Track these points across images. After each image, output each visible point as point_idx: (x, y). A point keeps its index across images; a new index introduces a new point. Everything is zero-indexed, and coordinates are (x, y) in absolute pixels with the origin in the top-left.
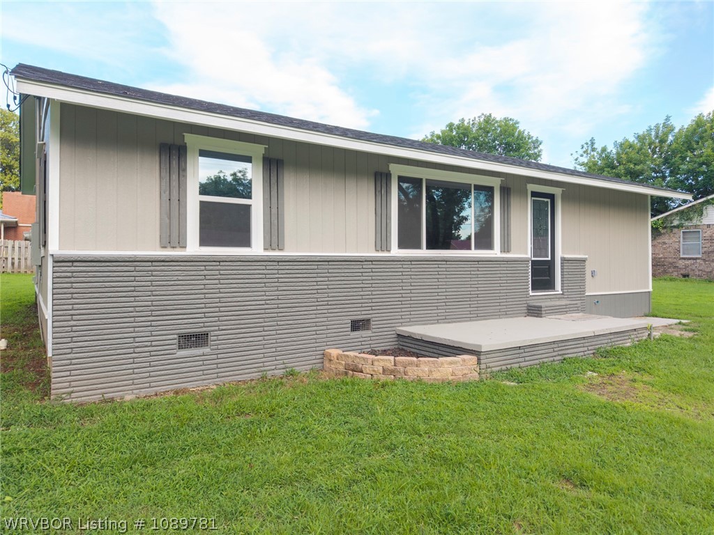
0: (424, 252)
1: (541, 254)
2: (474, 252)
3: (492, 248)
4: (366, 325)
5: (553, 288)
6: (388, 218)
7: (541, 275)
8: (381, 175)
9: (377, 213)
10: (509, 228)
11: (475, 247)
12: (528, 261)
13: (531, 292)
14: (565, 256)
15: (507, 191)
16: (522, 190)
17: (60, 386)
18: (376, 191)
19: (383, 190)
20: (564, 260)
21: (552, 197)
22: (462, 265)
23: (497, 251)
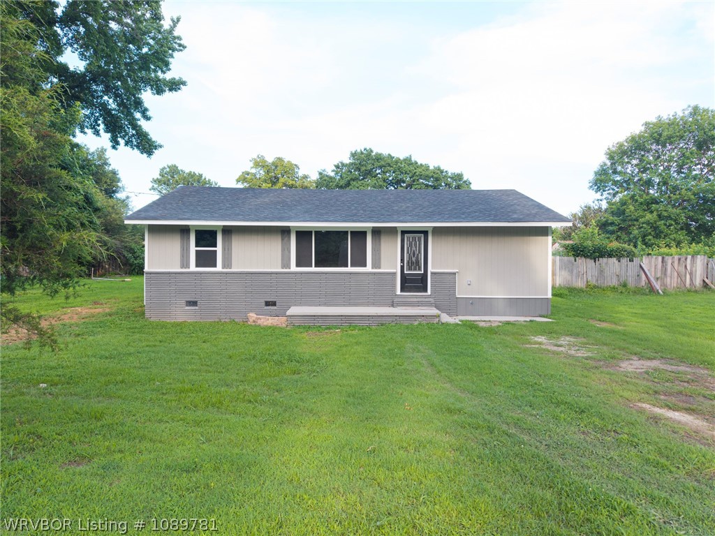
0: (313, 269)
1: (415, 269)
2: (350, 269)
3: (365, 266)
4: (274, 304)
5: (426, 291)
6: (290, 252)
7: (414, 282)
8: (285, 232)
9: (283, 250)
10: (380, 254)
11: (351, 266)
12: (395, 274)
13: (398, 292)
14: (433, 271)
15: (377, 232)
16: (392, 231)
17: (147, 315)
18: (282, 240)
19: (286, 239)
20: (432, 273)
21: (425, 233)
22: (338, 275)
23: (369, 268)
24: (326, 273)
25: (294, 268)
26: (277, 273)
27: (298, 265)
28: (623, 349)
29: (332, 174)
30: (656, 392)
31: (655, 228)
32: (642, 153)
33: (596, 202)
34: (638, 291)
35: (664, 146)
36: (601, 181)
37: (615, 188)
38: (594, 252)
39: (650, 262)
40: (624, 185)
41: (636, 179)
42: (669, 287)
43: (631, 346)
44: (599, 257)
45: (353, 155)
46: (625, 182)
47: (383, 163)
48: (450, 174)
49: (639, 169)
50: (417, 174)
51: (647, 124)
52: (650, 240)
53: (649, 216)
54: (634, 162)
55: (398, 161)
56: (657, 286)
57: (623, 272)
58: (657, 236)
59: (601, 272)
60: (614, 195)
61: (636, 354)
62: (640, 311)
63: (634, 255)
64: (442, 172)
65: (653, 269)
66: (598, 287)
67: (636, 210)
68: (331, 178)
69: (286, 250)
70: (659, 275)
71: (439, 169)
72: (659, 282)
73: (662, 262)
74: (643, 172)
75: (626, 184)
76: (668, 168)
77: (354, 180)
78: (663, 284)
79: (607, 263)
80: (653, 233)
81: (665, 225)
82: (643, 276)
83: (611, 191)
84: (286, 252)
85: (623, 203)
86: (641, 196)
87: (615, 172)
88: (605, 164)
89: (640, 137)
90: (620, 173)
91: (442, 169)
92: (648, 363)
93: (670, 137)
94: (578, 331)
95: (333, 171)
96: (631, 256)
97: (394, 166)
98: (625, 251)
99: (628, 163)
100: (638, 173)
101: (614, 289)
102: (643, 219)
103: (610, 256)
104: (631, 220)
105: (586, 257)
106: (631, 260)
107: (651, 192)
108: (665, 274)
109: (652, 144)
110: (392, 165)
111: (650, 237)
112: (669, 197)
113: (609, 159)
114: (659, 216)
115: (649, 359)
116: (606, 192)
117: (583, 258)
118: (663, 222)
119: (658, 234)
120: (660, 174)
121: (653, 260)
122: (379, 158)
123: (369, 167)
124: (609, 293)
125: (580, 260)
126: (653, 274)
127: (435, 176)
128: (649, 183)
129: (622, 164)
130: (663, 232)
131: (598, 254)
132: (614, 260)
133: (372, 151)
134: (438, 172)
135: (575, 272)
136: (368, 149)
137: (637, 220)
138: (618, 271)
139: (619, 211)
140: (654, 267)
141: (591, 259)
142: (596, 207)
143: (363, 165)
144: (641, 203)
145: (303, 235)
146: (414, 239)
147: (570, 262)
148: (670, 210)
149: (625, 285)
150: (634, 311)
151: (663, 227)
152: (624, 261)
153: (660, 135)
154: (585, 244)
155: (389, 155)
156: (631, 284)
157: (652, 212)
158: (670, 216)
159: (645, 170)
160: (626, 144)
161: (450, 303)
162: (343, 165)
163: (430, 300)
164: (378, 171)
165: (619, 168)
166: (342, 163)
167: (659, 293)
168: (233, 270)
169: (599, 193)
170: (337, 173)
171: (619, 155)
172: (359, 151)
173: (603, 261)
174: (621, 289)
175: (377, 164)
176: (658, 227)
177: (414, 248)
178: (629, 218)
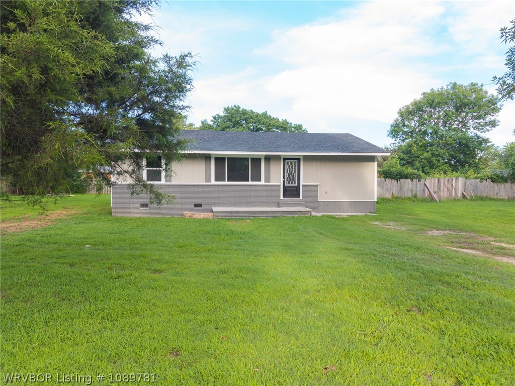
0: (226, 183)
1: (292, 183)
2: (250, 183)
3: (260, 181)
4: (200, 206)
5: (299, 197)
6: (210, 171)
7: (291, 192)
8: (207, 158)
9: (206, 170)
10: (269, 173)
11: (251, 181)
12: (279, 186)
13: (282, 198)
14: (303, 184)
15: (268, 159)
16: (278, 158)
17: (113, 213)
18: (206, 163)
19: (208, 162)
20: (303, 185)
21: (299, 160)
22: (243, 187)
23: (262, 182)
24: (235, 185)
25: (213, 182)
26: (202, 185)
27: (216, 180)
28: (427, 226)
29: (211, 123)
30: (452, 242)
31: (430, 162)
32: (421, 113)
33: (392, 145)
34: (424, 200)
35: (435, 109)
36: (395, 131)
37: (404, 136)
38: (397, 175)
39: (431, 182)
40: (410, 134)
41: (417, 130)
42: (442, 198)
43: (430, 225)
44: (400, 178)
45: (226, 110)
46: (411, 132)
47: (247, 116)
48: (293, 125)
49: (419, 124)
50: (271, 124)
51: (424, 94)
52: (427, 170)
53: (426, 155)
54: (416, 119)
55: (257, 115)
56: (435, 196)
57: (414, 189)
58: (431, 167)
59: (401, 188)
60: (404, 141)
61: (434, 228)
62: (428, 210)
63: (421, 177)
64: (288, 124)
65: (432, 186)
66: (399, 198)
67: (418, 150)
68: (210, 126)
69: (208, 170)
70: (436, 190)
71: (285, 121)
72: (436, 194)
73: (438, 182)
74: (422, 125)
75: (411, 133)
76: (437, 123)
77: (227, 128)
78: (439, 196)
79: (404, 183)
80: (429, 165)
81: (436, 160)
82: (427, 191)
83: (402, 138)
84: (209, 171)
85: (410, 146)
86: (421, 141)
87: (404, 125)
88: (398, 120)
89: (420, 102)
90: (407, 126)
91: (288, 121)
92: (443, 232)
93: (439, 103)
94: (397, 219)
95: (212, 121)
96: (419, 178)
97: (255, 119)
98: (416, 175)
99: (412, 119)
100: (419, 126)
101: (409, 199)
102: (422, 156)
103: (406, 178)
104: (415, 157)
105: (392, 178)
106: (419, 181)
107: (427, 139)
108: (440, 190)
109: (427, 107)
110: (253, 118)
111: (427, 168)
112: (439, 142)
113: (400, 116)
114: (433, 154)
115: (442, 230)
116: (398, 139)
117: (390, 179)
118: (435, 158)
119: (432, 166)
120: (432, 127)
121: (433, 180)
122: (244, 112)
123: (238, 119)
124: (406, 201)
125: (388, 181)
126: (432, 188)
127: (284, 126)
128: (425, 133)
129: (408, 120)
130: (435, 165)
131: (399, 176)
132: (409, 180)
133: (240, 108)
134: (286, 123)
135: (385, 188)
136: (237, 106)
137: (418, 157)
138: (411, 187)
139: (407, 151)
140: (433, 185)
141: (395, 179)
142: (392, 149)
143: (233, 117)
144: (421, 146)
145: (219, 160)
146: (291, 163)
147: (381, 181)
148: (439, 150)
149: (415, 197)
150: (425, 210)
151: (435, 161)
152: (415, 181)
153: (433, 101)
154: (391, 170)
155: (251, 110)
156: (419, 195)
157: (428, 152)
158: (439, 154)
159: (423, 124)
160: (411, 107)
161: (315, 205)
162: (219, 117)
163: (302, 202)
164: (244, 122)
165: (407, 123)
166: (218, 115)
167: (436, 201)
168: (173, 183)
169: (394, 139)
170: (214, 123)
171: (407, 114)
172: (230, 107)
173: (402, 181)
174: (413, 199)
175: (243, 117)
176: (432, 161)
177: (291, 170)
178: (414, 155)
